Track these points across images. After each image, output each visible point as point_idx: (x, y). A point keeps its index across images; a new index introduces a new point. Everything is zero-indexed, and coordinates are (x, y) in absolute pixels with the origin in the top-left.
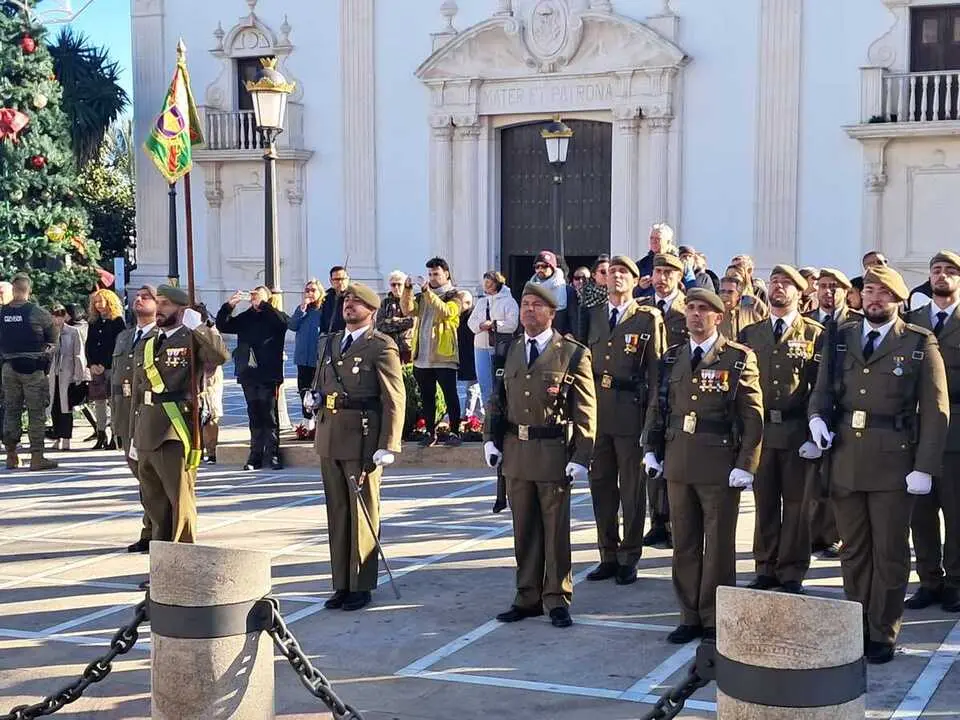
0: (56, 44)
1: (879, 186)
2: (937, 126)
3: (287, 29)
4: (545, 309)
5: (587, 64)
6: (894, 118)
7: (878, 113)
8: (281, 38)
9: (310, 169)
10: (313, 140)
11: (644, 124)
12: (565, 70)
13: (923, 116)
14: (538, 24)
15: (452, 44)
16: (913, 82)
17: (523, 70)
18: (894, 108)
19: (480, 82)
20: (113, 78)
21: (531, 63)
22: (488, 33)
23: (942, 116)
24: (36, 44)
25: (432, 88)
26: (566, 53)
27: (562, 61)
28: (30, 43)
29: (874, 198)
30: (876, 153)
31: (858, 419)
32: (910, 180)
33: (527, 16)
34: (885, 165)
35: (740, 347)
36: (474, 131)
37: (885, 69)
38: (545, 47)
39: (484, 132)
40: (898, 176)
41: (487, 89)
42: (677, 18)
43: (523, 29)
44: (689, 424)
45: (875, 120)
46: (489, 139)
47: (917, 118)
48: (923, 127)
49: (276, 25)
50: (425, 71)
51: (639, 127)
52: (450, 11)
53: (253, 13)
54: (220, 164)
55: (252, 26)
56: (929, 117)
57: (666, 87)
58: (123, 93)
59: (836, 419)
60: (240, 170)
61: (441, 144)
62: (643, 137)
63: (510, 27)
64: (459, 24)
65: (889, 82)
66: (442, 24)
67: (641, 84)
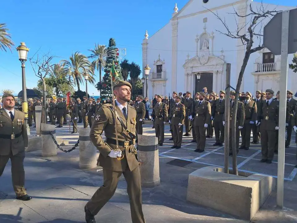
0: (121, 63)
1: (257, 83)
2: (267, 72)
3: (164, 61)
4: (160, 99)
5: (209, 64)
6: (259, 71)
7: (256, 71)
8: (163, 62)
9: (167, 82)
10: (167, 77)
11: (218, 73)
12: (206, 65)
13: (264, 71)
14: (201, 58)
15: (188, 62)
16: (263, 65)
17: (199, 65)
18: (260, 69)
19: (193, 67)
20: (139, 69)
21: (200, 64)
22: (194, 60)
23: (268, 71)
24: (118, 64)
25: (185, 68)
26: (206, 62)
27: (205, 63)
28: (117, 63)
29: (256, 85)
30: (257, 77)
31: (197, 115)
32: (262, 81)
33: (200, 57)
34: (258, 79)
35: (182, 104)
36: (191, 75)
37: (258, 63)
38: (203, 61)
39: (193, 75)
40: (260, 80)
41: (193, 68)
42: (224, 56)
43: (199, 58)
44: (174, 116)
45: (256, 72)
46: (194, 76)
47: (263, 71)
48: (264, 73)
49: (162, 60)
50: (184, 66)
51: (217, 73)
52: (188, 56)
53: (159, 59)
54: (154, 81)
55: (159, 60)
56: (266, 71)
57: (222, 67)
58: (141, 71)
59: (194, 115)
60: (156, 82)
61: (186, 77)
62: (218, 75)
63: (197, 58)
64: (189, 58)
65: (259, 66)
66: (187, 58)
67: (218, 67)
